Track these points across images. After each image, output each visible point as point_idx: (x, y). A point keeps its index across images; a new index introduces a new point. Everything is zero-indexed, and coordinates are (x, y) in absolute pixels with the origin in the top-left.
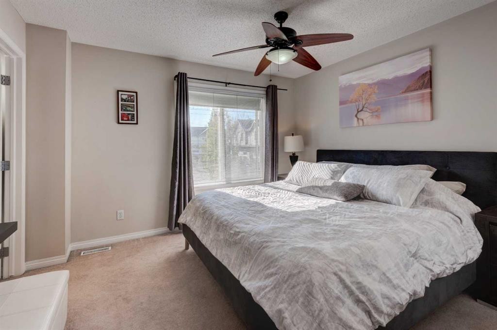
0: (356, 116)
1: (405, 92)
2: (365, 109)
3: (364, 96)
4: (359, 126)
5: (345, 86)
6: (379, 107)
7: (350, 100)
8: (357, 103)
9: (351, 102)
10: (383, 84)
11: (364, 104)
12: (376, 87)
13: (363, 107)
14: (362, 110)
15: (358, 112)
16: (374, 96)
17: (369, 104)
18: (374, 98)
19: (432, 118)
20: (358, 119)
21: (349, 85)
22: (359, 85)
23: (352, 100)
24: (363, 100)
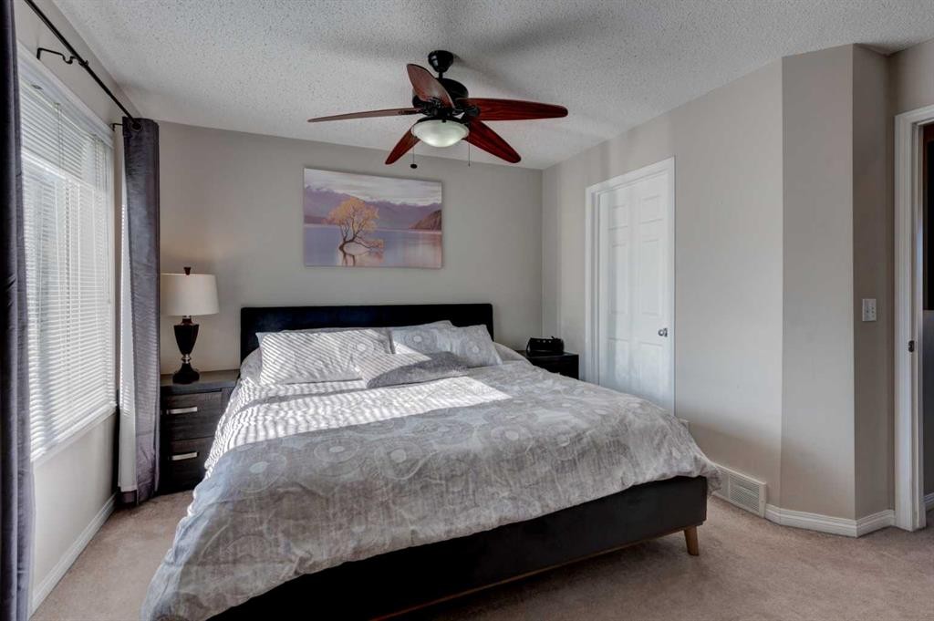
0: (341, 248)
1: (416, 228)
2: (357, 240)
3: (356, 218)
4: (347, 266)
5: (318, 189)
6: (381, 241)
7: (329, 218)
8: (343, 227)
9: (330, 222)
10: (386, 209)
11: (356, 230)
12: (377, 209)
13: (355, 236)
14: (352, 241)
15: (345, 242)
16: (372, 222)
17: (365, 234)
18: (372, 226)
19: (442, 266)
20: (345, 254)
21: (327, 192)
22: (347, 197)
23: (334, 219)
24: (355, 224)
